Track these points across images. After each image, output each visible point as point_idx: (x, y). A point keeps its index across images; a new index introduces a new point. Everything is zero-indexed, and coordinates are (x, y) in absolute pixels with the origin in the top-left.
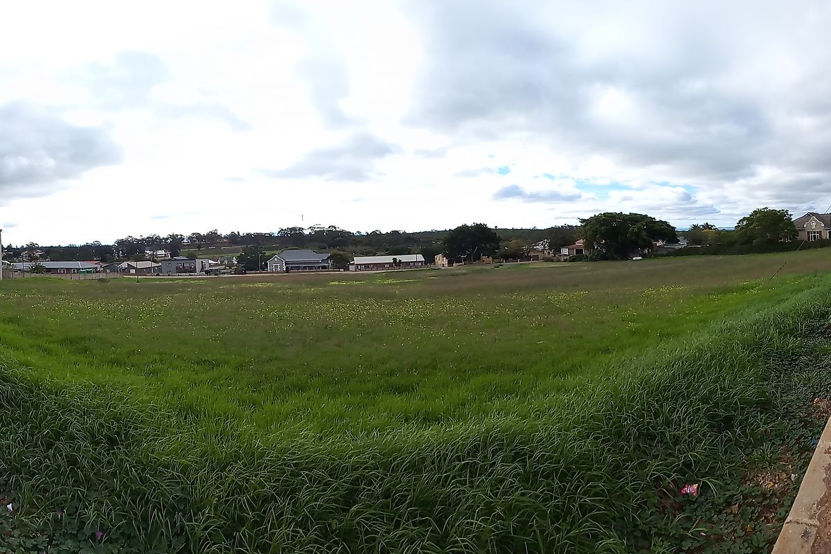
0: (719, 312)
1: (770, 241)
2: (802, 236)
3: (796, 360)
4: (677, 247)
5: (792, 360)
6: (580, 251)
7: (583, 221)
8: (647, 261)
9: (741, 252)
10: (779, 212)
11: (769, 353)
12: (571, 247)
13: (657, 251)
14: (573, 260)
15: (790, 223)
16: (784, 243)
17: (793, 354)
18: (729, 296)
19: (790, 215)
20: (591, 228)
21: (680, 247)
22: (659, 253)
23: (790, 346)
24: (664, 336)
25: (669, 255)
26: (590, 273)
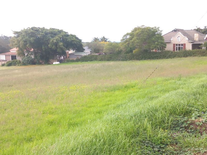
0: (110, 106)
1: (146, 51)
2: (169, 48)
3: (163, 148)
4: (83, 54)
5: (160, 147)
6: (14, 57)
7: (16, 33)
8: (63, 65)
9: (125, 59)
10: (152, 28)
11: (144, 140)
12: (7, 53)
13: (69, 57)
14: (10, 65)
15: (160, 37)
16: (156, 53)
17: (161, 143)
18: (117, 93)
19: (161, 31)
20: (22, 38)
21: (85, 54)
22: (71, 59)
23: (159, 136)
24: (72, 125)
25: (78, 60)
26: (22, 75)
